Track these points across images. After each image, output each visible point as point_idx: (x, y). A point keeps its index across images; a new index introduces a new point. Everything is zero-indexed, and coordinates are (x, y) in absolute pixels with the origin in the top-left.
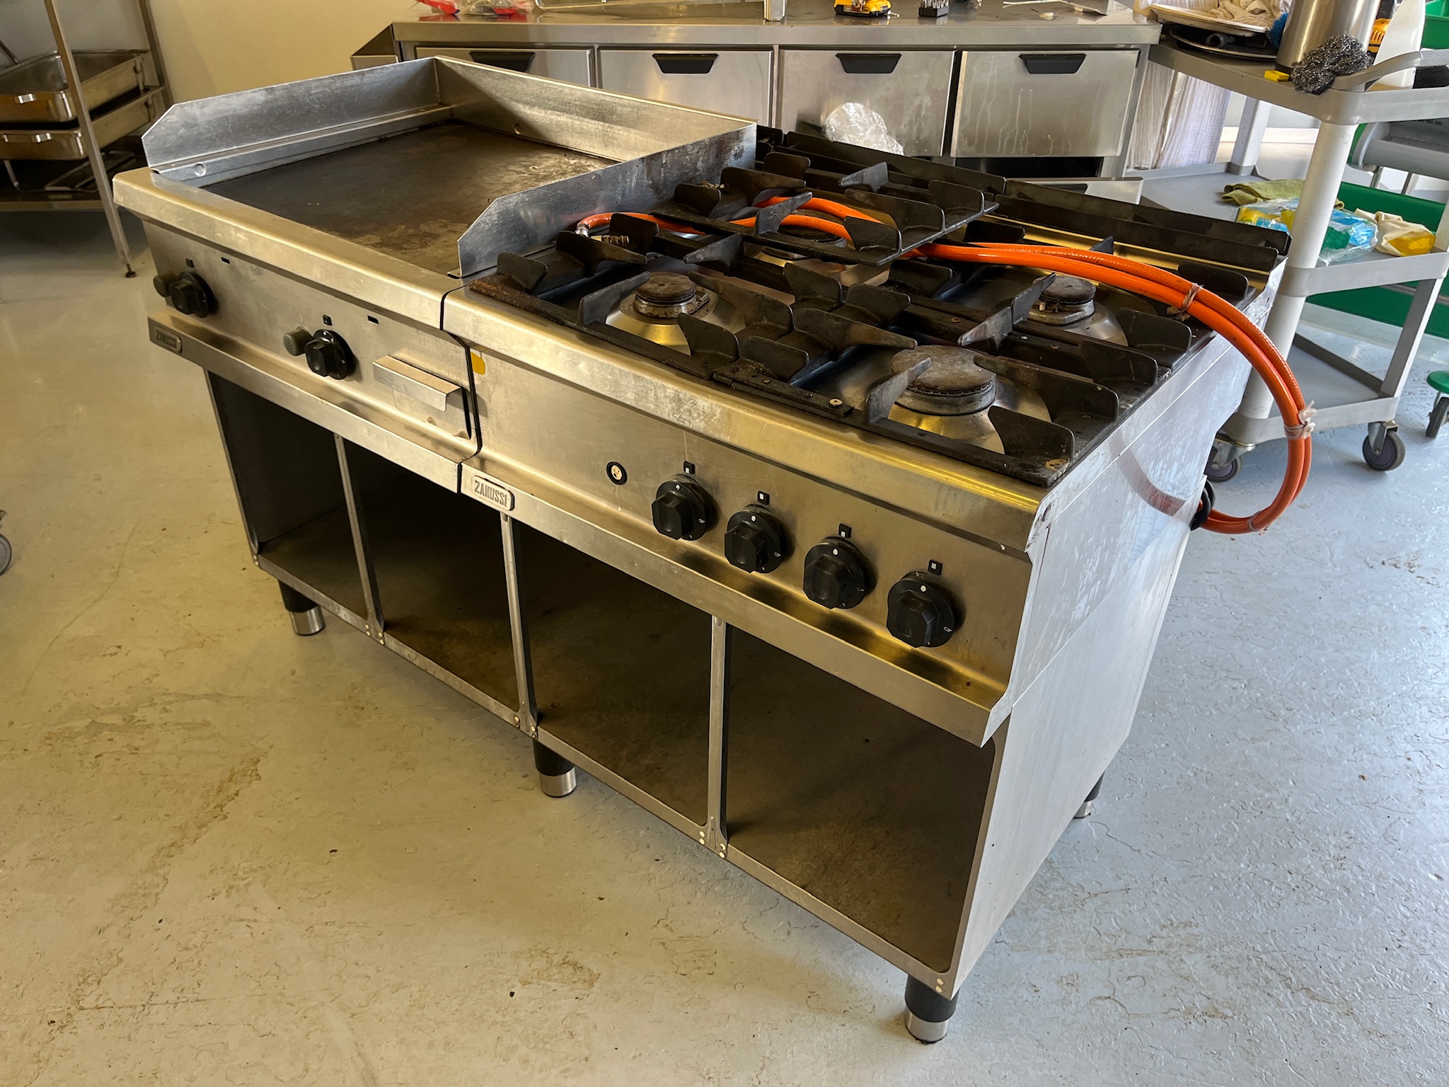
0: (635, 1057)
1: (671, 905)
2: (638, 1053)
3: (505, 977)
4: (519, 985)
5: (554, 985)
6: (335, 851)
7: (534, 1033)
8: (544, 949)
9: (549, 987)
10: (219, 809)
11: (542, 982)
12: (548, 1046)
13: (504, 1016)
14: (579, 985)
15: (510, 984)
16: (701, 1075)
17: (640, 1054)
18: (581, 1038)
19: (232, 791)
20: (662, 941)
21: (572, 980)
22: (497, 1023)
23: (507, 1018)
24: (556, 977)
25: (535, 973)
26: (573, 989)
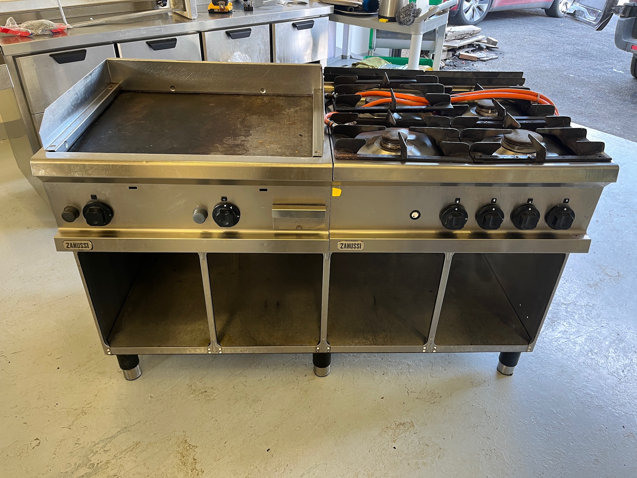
0: (451, 437)
1: (405, 385)
2: (451, 435)
3: (386, 444)
4: (393, 443)
5: (403, 435)
6: (269, 449)
7: (417, 454)
8: (386, 427)
9: (402, 437)
10: (195, 470)
11: (399, 437)
12: (425, 454)
13: (401, 456)
14: (410, 429)
15: (390, 445)
16: (474, 427)
17: (452, 435)
18: (431, 444)
19: (191, 460)
20: (416, 397)
21: (406, 429)
22: (402, 460)
23: (403, 456)
24: (401, 432)
25: (393, 436)
26: (410, 431)
